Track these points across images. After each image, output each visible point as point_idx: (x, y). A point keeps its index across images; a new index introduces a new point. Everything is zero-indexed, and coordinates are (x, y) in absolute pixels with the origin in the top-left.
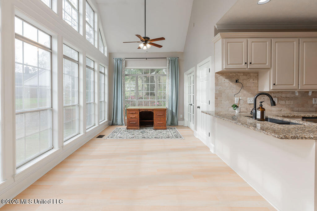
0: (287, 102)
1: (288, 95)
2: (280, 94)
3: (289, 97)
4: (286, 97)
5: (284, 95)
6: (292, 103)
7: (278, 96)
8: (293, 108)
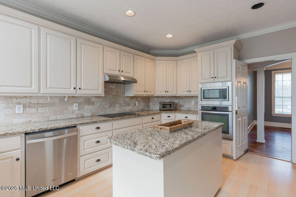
0: (40, 110)
1: (41, 101)
2: (28, 100)
3: (43, 103)
4: (38, 104)
5: (34, 101)
6: (47, 111)
7: (25, 102)
8: (49, 117)
